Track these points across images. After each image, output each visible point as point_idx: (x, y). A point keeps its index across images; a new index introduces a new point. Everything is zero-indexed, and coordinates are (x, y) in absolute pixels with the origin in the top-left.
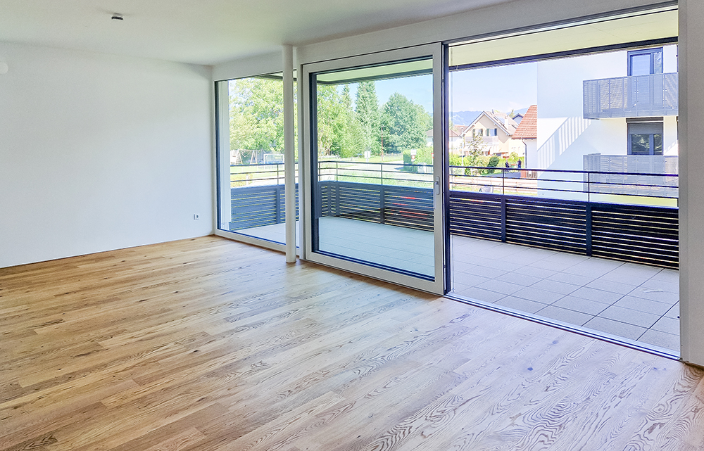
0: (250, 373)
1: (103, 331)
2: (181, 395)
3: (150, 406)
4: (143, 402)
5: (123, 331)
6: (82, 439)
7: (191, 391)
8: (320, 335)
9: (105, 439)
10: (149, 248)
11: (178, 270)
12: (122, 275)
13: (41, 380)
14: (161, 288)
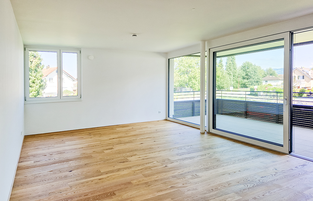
0: (191, 178)
1: (128, 154)
2: (162, 183)
3: (150, 186)
4: (147, 184)
5: (136, 155)
6: (125, 195)
7: (167, 183)
8: (223, 166)
9: (134, 197)
10: (142, 123)
11: (154, 132)
12: (133, 133)
13: (108, 170)
14: (148, 139)
